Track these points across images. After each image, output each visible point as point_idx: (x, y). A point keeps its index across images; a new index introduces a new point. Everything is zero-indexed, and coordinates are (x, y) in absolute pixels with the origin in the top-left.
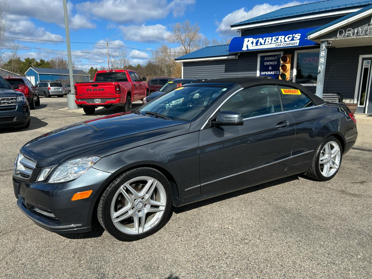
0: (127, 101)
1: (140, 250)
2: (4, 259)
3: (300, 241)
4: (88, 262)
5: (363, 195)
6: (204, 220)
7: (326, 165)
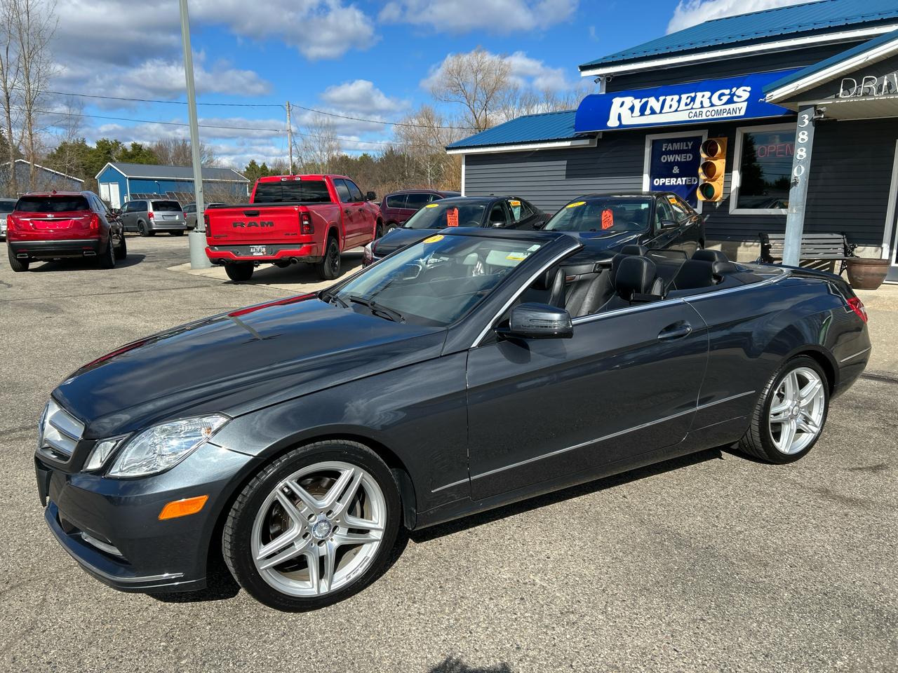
0: (329, 251)
1: (320, 634)
2: (9, 649)
3: (702, 619)
4: (197, 663)
5: (873, 503)
6: (478, 561)
7: (787, 426)
